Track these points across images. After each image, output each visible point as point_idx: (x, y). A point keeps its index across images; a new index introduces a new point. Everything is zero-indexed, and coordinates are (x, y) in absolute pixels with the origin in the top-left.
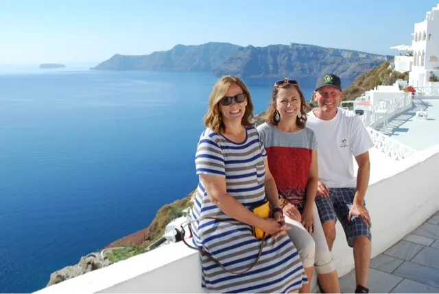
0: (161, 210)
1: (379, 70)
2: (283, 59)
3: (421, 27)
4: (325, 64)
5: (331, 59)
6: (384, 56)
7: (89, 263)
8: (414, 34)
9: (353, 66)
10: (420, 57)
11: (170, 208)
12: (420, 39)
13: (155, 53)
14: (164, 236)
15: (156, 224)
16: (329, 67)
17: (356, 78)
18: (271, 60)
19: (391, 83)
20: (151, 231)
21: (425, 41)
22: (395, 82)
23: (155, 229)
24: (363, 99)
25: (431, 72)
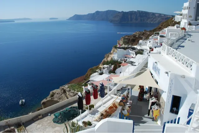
0: (89, 70)
1: (169, 20)
2: (134, 16)
3: (186, 5)
4: (149, 18)
5: (151, 17)
6: (170, 16)
7: (63, 89)
8: (184, 7)
9: (159, 19)
10: (185, 16)
11: (92, 69)
12: (186, 9)
13: (89, 14)
14: (89, 79)
15: (87, 75)
16: (150, 19)
17: (160, 23)
18: (130, 17)
19: (173, 25)
20: (85, 77)
21: (188, 10)
22: (175, 25)
23: (87, 76)
24: (163, 31)
25: (189, 22)
